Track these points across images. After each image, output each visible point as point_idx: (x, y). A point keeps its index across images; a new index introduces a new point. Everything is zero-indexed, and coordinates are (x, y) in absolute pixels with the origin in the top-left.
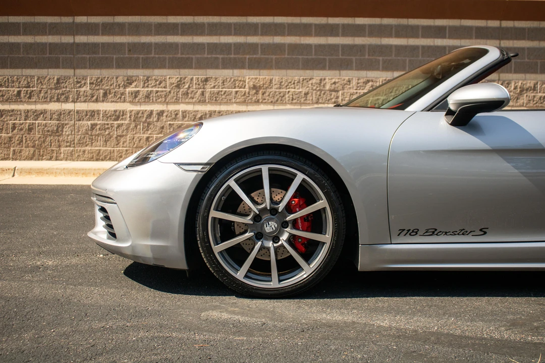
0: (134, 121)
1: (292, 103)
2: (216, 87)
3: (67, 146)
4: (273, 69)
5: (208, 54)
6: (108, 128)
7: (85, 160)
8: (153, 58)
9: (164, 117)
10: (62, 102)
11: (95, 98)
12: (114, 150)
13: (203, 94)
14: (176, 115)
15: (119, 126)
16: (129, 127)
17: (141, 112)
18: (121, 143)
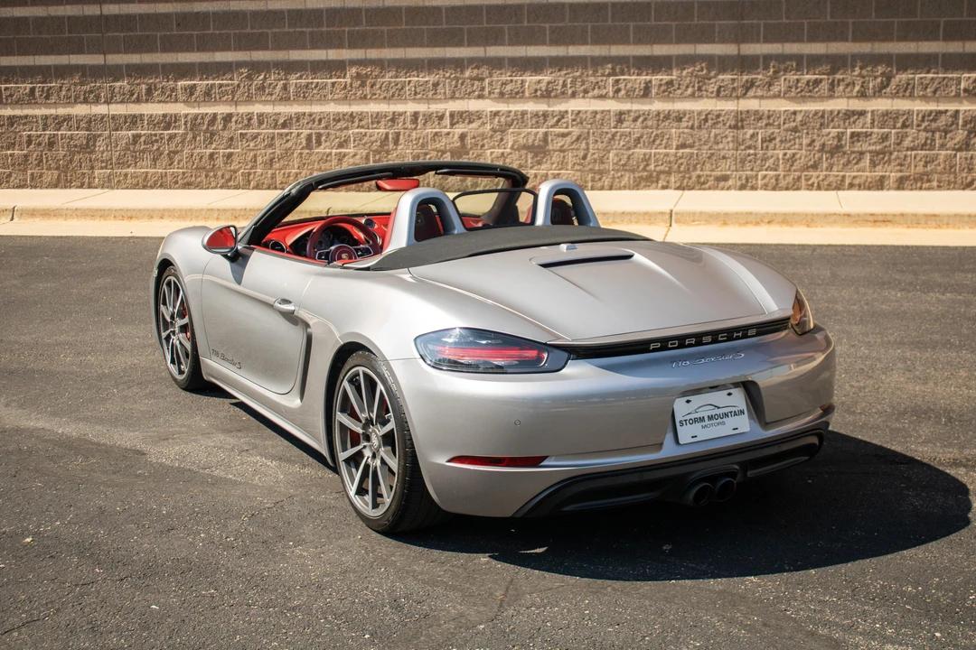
0: (191, 129)
1: (414, 99)
2: (304, 77)
3: (102, 168)
4: (385, 47)
5: (289, 28)
6: (156, 141)
7: (127, 188)
8: (212, 34)
9: (233, 124)
10: (91, 103)
11: (135, 96)
12: (166, 173)
13: (285, 88)
14: (250, 119)
15: (171, 137)
16: (186, 138)
17: (200, 117)
18: (176, 163)
